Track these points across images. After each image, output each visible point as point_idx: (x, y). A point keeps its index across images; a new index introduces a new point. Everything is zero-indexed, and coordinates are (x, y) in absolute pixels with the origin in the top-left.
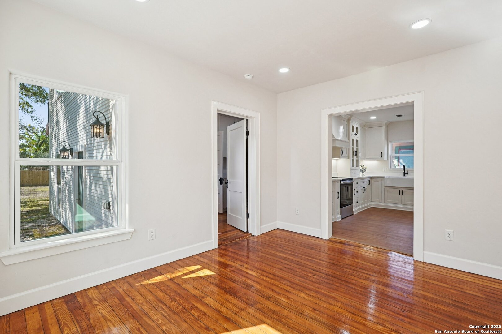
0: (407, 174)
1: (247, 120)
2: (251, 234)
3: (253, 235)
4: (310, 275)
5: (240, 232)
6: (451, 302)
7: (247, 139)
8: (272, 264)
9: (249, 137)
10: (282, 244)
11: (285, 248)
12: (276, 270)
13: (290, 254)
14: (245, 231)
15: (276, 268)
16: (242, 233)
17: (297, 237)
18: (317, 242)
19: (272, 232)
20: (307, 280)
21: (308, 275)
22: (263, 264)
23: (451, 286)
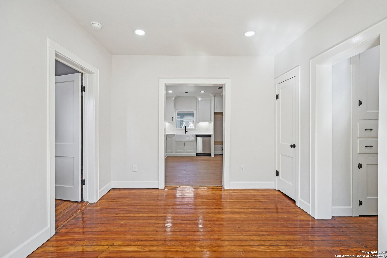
0: (187, 132)
1: (82, 74)
2: (87, 202)
3: (90, 202)
4: (183, 226)
5: (71, 204)
6: (264, 210)
7: (82, 97)
8: (143, 229)
9: (85, 94)
10: (130, 203)
11: (138, 207)
12: (153, 234)
13: (149, 212)
14: (80, 200)
15: (150, 231)
16: (76, 204)
17: (138, 193)
18: (157, 193)
19: (109, 193)
20: (187, 232)
21: (183, 227)
22: (135, 233)
23: (254, 200)
